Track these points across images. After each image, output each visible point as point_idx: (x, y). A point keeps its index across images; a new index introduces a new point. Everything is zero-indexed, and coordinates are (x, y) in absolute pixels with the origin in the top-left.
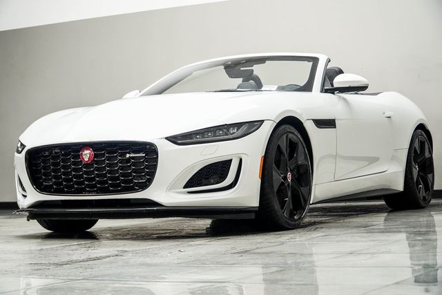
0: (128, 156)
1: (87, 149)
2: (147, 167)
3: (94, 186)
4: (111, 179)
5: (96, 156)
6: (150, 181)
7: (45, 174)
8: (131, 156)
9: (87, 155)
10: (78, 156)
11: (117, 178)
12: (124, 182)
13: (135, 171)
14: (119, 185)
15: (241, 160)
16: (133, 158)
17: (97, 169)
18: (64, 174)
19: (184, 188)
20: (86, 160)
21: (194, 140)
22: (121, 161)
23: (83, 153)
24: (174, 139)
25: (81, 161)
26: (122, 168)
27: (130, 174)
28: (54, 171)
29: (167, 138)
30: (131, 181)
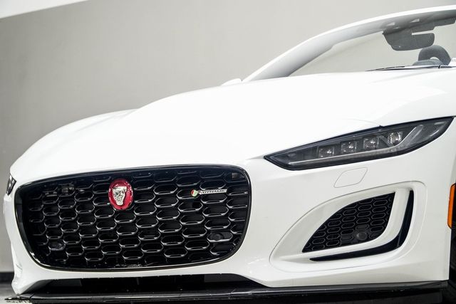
0: (195, 193)
1: (121, 184)
2: (232, 214)
3: (137, 252)
4: (167, 238)
5: (137, 195)
6: (237, 241)
7: (51, 232)
8: (201, 193)
9: (120, 194)
10: (105, 197)
11: (178, 237)
12: (192, 243)
13: (210, 222)
14: (180, 250)
15: (412, 194)
16: (205, 197)
17: (141, 220)
18: (83, 230)
19: (305, 250)
20: (120, 203)
21: (322, 159)
22: (183, 205)
23: (114, 191)
24: (282, 159)
25: (111, 206)
26: (185, 217)
27: (200, 229)
28: (65, 225)
29: (267, 158)
30: (203, 242)
